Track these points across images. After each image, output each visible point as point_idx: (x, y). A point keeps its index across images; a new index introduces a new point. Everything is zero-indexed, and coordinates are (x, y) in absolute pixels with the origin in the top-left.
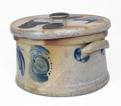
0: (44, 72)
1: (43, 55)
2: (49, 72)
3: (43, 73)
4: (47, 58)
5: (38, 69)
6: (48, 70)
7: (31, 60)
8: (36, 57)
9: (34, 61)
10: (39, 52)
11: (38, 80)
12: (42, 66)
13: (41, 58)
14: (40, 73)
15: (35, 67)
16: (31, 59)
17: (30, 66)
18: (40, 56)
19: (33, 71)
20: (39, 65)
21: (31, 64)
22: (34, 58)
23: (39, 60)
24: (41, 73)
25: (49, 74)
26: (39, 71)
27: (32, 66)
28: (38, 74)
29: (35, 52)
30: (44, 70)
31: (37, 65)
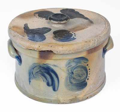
0: (83, 79)
1: (82, 65)
2: (88, 78)
3: (83, 81)
4: (86, 66)
5: (77, 79)
6: (87, 77)
7: (68, 74)
8: (74, 69)
9: (73, 73)
10: (78, 63)
11: (78, 89)
12: (81, 75)
13: (80, 68)
14: (79, 82)
15: (74, 78)
16: (68, 72)
17: (67, 79)
18: (78, 67)
19: (71, 83)
20: (78, 75)
21: (68, 77)
22: (71, 70)
23: (78, 71)
24: (81, 82)
25: (88, 79)
26: (78, 80)
27: (70, 79)
28: (77, 84)
29: (73, 64)
30: (83, 78)
31: (76, 76)
